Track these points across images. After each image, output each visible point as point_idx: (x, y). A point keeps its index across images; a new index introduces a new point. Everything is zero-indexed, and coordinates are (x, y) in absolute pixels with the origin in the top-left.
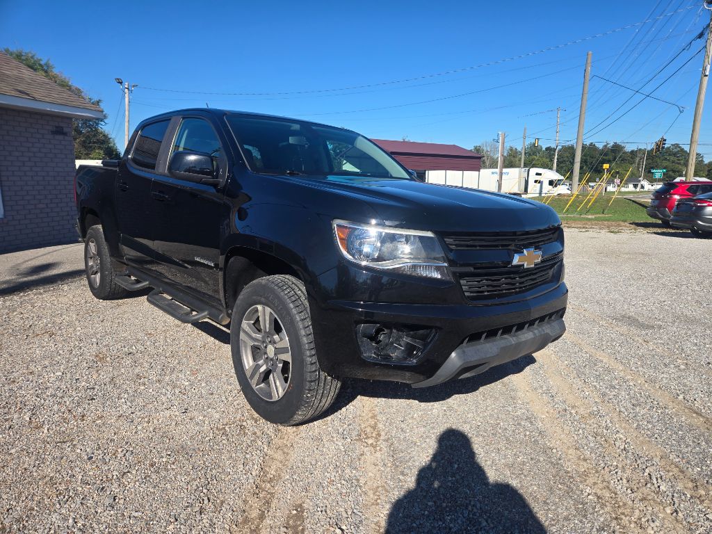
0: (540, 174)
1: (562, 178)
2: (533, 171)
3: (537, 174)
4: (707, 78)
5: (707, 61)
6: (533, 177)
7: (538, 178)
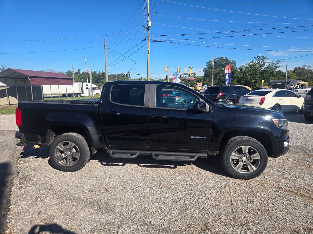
0: (88, 85)
1: (96, 86)
2: (85, 84)
3: (87, 85)
4: (149, 54)
5: (148, 48)
6: (85, 87)
7: (87, 87)
